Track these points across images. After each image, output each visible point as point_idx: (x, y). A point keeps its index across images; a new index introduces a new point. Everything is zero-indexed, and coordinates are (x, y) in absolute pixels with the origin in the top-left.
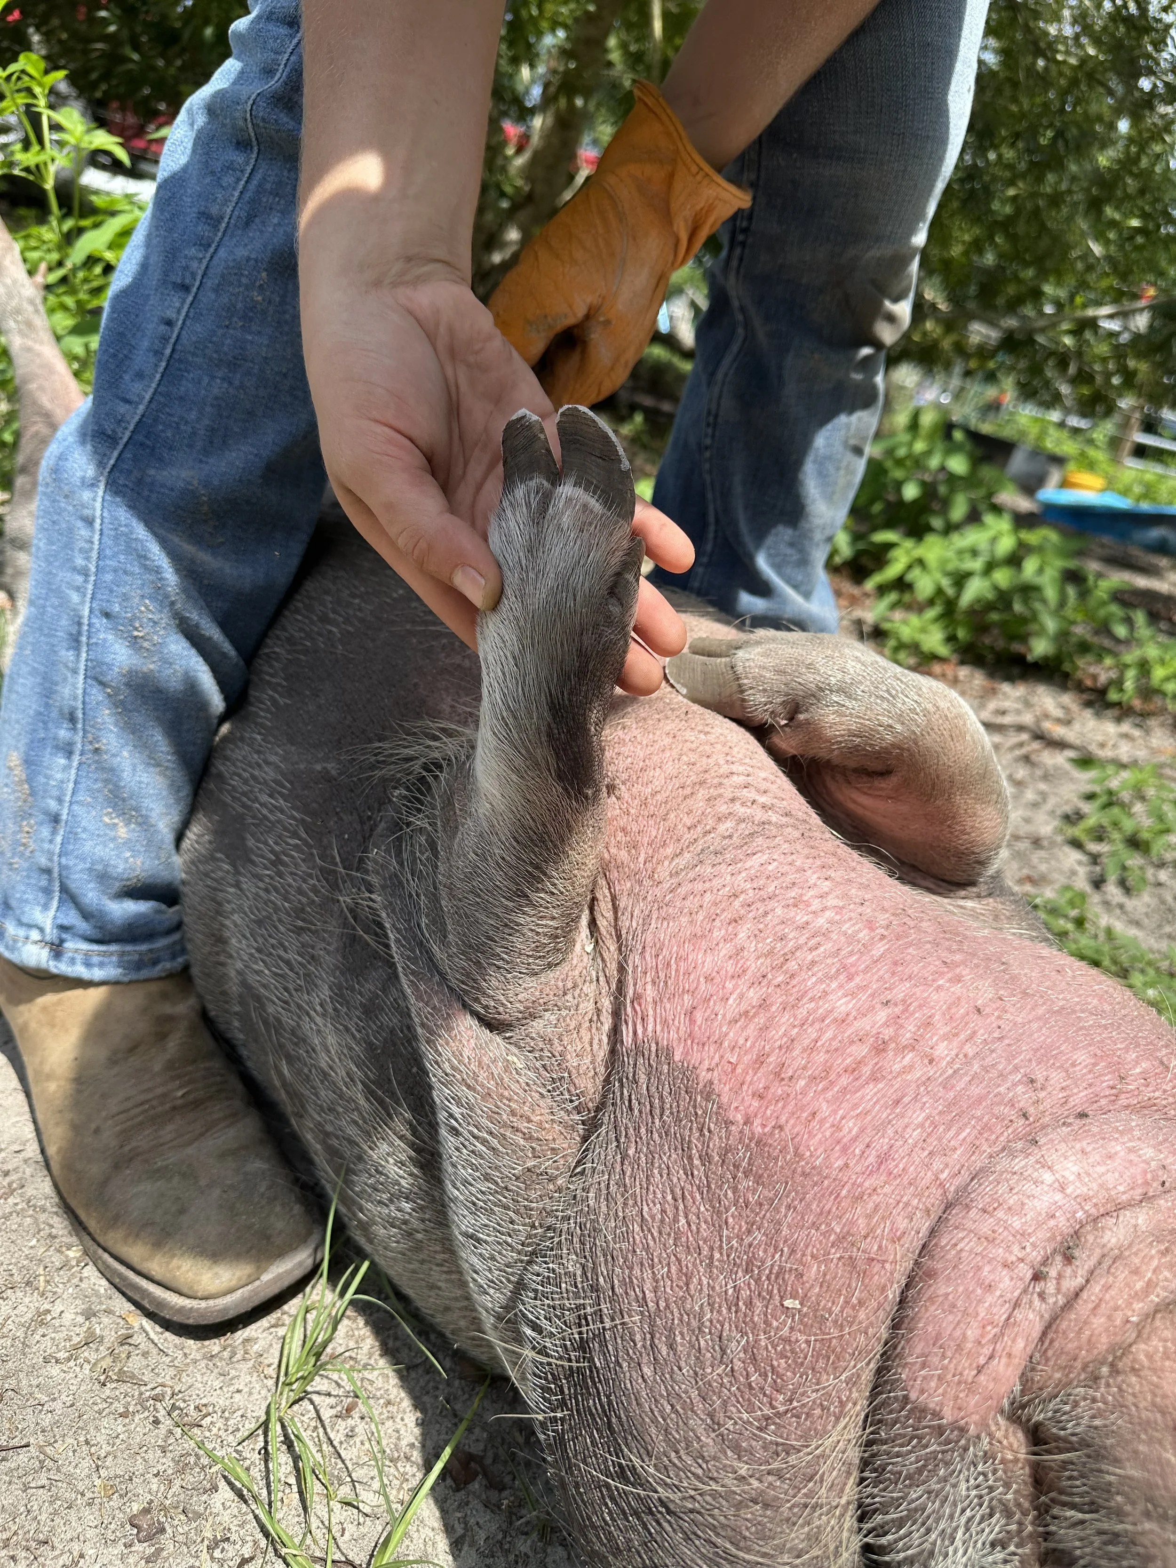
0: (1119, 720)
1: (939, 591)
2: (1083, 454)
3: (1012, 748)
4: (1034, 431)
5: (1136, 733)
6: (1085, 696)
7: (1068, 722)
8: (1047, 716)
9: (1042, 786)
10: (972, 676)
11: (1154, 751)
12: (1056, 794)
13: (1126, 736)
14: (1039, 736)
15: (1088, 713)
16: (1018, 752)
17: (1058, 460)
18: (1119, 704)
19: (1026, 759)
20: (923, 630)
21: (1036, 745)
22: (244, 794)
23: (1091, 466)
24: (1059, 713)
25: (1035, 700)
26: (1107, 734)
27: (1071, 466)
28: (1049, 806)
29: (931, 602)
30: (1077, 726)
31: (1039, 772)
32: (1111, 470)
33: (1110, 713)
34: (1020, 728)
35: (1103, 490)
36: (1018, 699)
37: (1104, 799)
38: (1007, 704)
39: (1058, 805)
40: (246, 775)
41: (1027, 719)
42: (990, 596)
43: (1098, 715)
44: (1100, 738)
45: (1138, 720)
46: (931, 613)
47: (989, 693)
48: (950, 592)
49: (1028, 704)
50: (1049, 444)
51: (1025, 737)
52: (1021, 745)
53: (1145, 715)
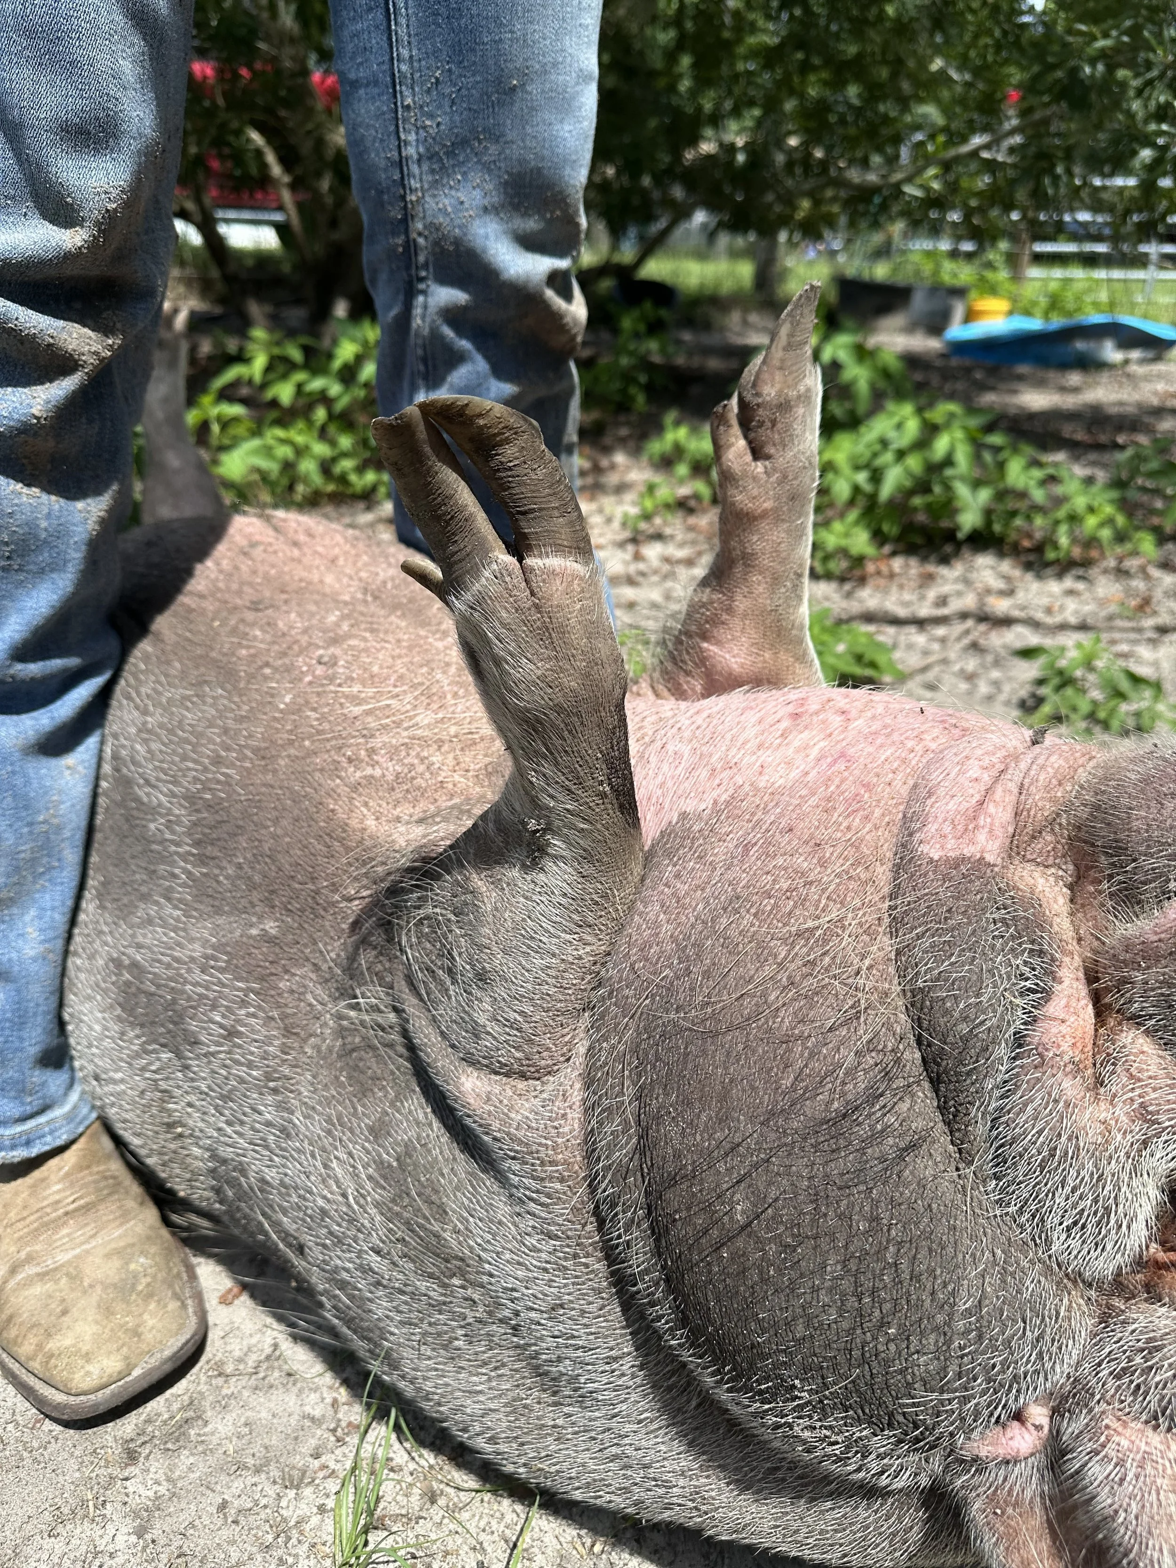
0: (1060, 576)
1: (856, 489)
2: (982, 279)
3: (959, 639)
4: (927, 268)
5: (1080, 586)
6: (1023, 558)
7: (1009, 593)
8: (988, 591)
9: (995, 674)
10: (907, 566)
11: (1102, 603)
12: (1010, 679)
13: (1070, 592)
14: (984, 618)
15: (1029, 576)
16: (966, 641)
17: (959, 292)
18: (1057, 561)
19: (975, 646)
20: (847, 535)
21: (983, 627)
22: (170, 979)
23: (992, 290)
24: (1000, 585)
25: (974, 575)
26: (1051, 595)
27: (973, 294)
28: (1003, 697)
29: (851, 503)
30: (1021, 596)
31: (989, 658)
32: (1013, 288)
33: (1049, 571)
34: (964, 616)
35: (1010, 313)
36: (956, 580)
37: (1056, 681)
38: (946, 589)
39: (1014, 691)
40: (166, 959)
41: (969, 601)
42: (908, 483)
43: (1039, 577)
44: (1045, 601)
45: (1080, 572)
46: (853, 515)
47: (928, 579)
48: (867, 488)
49: (967, 581)
50: (946, 278)
51: (970, 623)
52: (967, 632)
53: (1086, 563)
